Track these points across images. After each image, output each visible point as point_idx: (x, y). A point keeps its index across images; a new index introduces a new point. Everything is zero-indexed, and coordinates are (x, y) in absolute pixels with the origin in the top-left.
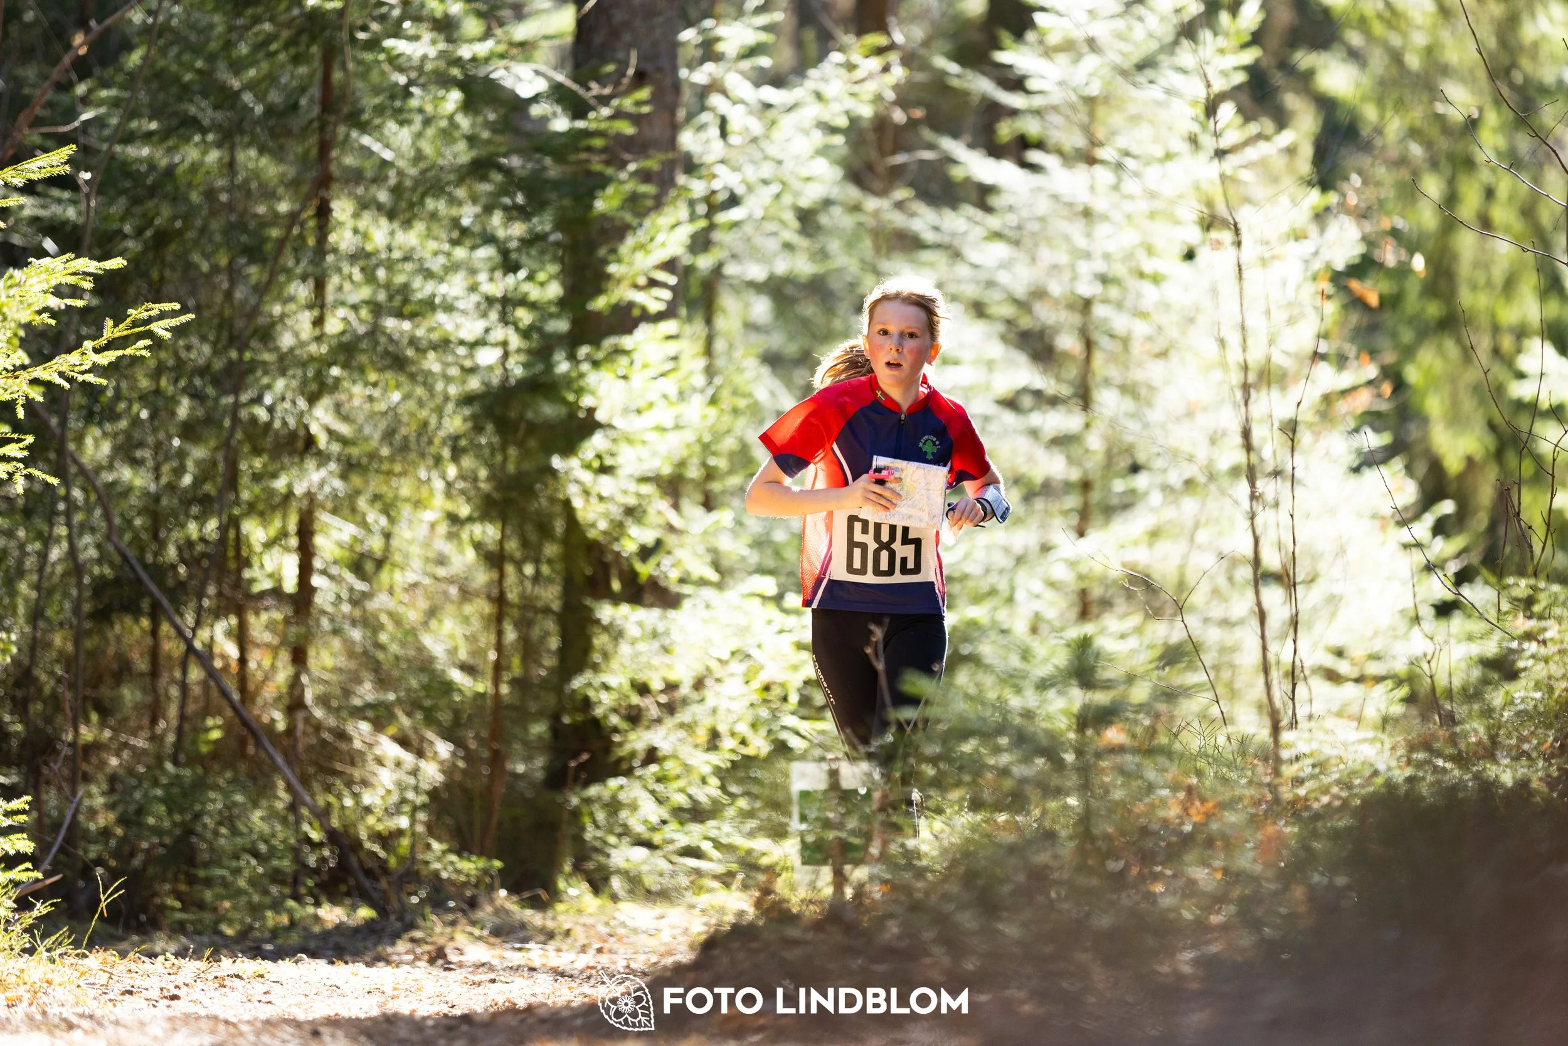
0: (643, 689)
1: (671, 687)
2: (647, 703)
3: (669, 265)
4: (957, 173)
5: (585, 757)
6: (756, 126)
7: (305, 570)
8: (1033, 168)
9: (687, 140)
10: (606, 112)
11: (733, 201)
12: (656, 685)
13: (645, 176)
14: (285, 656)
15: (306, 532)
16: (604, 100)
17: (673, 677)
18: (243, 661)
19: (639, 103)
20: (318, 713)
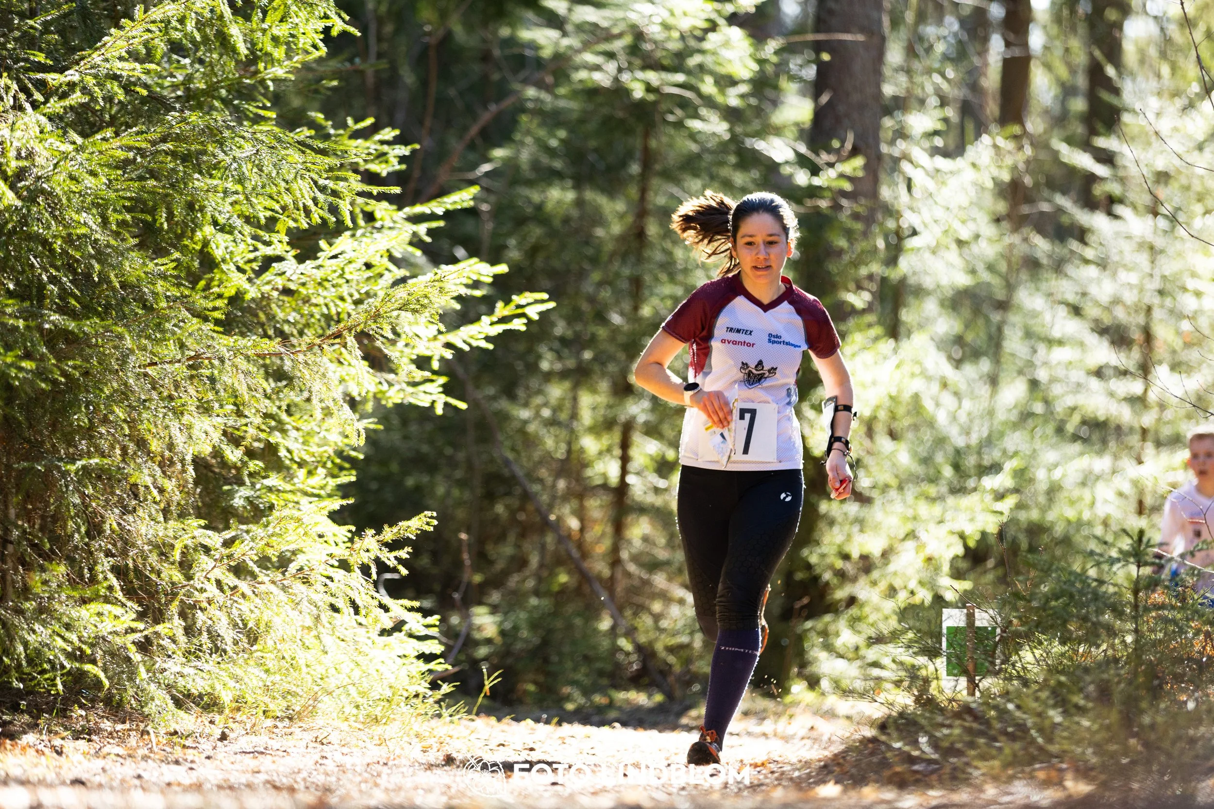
0: (846, 557)
1: (864, 558)
2: (849, 567)
3: (870, 277)
4: (1065, 220)
5: (805, 601)
6: (931, 185)
7: (624, 471)
8: (1117, 217)
9: (885, 193)
10: (832, 173)
11: (915, 233)
12: (855, 555)
13: (856, 216)
14: (609, 529)
15: (625, 445)
16: (831, 165)
17: (866, 550)
18: (582, 530)
19: (855, 170)
20: (632, 568)
